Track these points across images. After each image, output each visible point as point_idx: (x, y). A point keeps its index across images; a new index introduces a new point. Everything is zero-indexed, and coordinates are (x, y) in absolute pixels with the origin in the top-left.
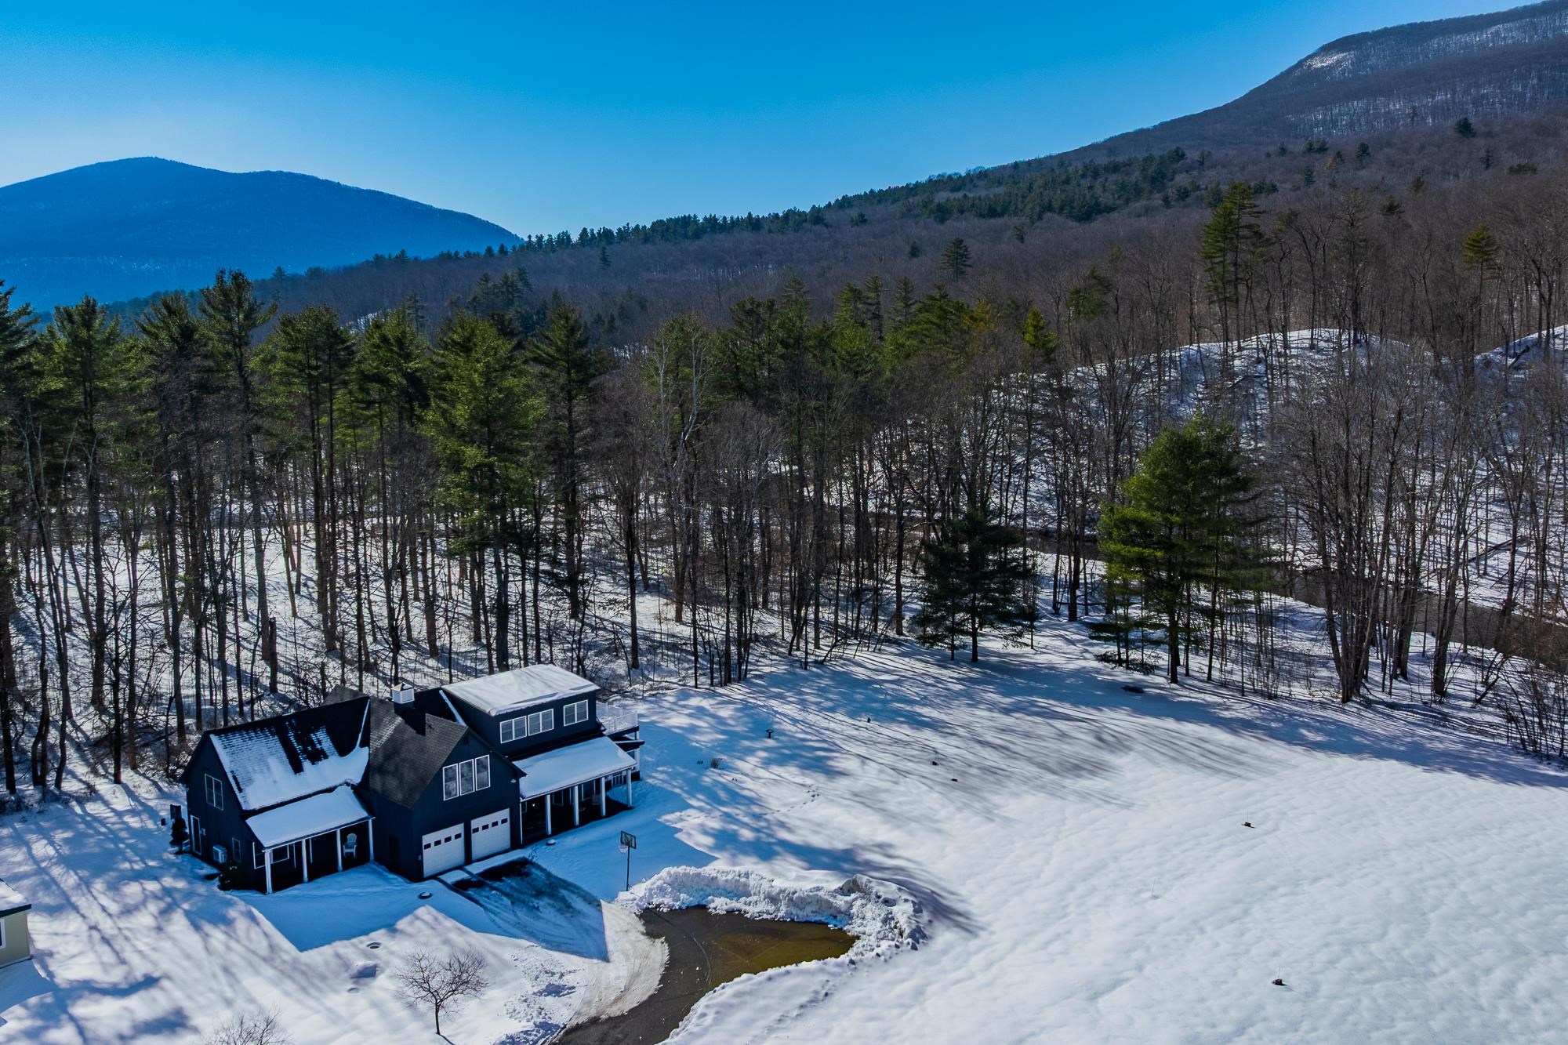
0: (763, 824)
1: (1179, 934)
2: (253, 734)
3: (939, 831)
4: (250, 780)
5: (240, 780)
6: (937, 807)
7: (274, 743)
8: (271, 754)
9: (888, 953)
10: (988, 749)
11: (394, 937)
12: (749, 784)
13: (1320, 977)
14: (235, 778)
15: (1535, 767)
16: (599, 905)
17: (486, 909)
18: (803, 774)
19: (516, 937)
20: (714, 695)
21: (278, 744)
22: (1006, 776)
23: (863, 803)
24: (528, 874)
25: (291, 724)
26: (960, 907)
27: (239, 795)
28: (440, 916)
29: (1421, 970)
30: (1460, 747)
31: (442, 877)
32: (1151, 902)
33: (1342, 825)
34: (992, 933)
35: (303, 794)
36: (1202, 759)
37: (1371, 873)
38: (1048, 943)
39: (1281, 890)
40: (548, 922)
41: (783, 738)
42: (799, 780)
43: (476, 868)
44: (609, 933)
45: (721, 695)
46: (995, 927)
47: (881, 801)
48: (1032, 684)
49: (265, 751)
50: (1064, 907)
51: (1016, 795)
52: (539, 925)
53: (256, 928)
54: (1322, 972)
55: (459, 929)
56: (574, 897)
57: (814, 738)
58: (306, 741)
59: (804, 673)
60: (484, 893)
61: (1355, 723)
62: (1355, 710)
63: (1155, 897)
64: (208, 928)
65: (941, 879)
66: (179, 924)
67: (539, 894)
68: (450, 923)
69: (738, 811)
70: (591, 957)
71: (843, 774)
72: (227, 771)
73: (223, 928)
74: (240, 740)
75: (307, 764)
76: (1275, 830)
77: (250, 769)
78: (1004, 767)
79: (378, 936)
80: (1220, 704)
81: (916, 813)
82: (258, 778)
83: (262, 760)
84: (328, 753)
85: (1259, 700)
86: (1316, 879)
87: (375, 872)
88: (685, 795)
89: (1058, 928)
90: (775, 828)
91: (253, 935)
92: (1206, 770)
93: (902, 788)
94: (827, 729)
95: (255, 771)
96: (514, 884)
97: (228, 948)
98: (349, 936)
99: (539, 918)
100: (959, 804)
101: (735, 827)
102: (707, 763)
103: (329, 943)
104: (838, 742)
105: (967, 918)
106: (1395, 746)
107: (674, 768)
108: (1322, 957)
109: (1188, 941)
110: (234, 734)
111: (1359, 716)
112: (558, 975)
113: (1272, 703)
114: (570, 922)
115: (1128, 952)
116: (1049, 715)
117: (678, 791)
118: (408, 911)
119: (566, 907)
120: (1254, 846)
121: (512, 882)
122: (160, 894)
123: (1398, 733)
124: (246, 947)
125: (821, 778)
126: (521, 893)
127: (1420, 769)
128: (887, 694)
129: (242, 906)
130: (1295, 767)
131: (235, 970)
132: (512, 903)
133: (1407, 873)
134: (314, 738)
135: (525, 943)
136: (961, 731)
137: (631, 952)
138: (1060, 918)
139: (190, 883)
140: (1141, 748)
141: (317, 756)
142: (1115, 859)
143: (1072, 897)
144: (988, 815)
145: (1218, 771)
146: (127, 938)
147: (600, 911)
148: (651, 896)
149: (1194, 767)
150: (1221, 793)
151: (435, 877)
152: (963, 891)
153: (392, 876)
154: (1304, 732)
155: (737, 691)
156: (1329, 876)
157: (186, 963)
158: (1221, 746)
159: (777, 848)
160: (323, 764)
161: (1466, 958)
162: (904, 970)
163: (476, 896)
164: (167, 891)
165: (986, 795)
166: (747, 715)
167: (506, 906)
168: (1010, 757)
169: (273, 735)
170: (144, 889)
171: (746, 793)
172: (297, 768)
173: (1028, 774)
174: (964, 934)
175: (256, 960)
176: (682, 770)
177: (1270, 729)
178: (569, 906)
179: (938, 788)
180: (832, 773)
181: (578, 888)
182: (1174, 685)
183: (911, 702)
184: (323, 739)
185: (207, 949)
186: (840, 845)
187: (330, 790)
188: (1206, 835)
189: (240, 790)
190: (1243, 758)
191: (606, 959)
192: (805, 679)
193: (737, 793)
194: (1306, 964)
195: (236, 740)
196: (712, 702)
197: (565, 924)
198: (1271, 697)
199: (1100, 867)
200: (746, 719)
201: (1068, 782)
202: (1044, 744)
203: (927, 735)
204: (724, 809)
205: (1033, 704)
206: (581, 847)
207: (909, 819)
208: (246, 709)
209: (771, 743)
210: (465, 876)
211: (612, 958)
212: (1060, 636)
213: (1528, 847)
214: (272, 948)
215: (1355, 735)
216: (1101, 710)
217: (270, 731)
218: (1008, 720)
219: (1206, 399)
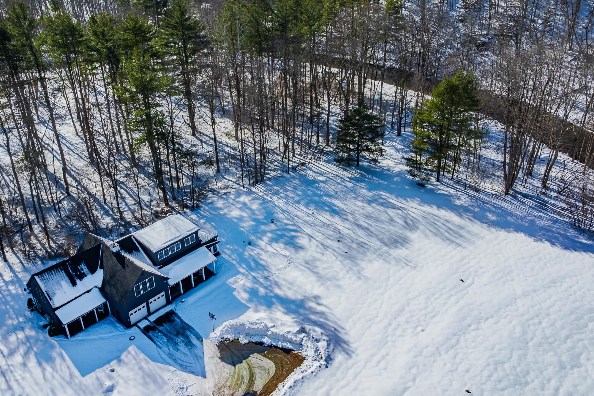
0: (269, 283)
1: (431, 357)
2: (53, 272)
3: (339, 286)
4: (55, 294)
5: (50, 295)
6: (339, 270)
7: (63, 274)
8: (62, 279)
9: (316, 371)
10: (361, 230)
11: (120, 365)
12: (264, 256)
13: (484, 386)
14: (48, 294)
15: (578, 237)
16: (202, 341)
17: (157, 345)
18: (286, 249)
19: (168, 364)
20: (250, 193)
21: (65, 274)
22: (368, 249)
23: (309, 268)
24: (173, 321)
25: (69, 264)
26: (345, 337)
27: (50, 302)
28: (138, 351)
29: (523, 380)
30: (549, 223)
31: (139, 324)
32: (421, 333)
33: (499, 280)
34: (357, 355)
35: (77, 295)
36: (446, 234)
37: (509, 315)
38: (379, 362)
39: (473, 327)
40: (182, 352)
41: (278, 224)
42: (284, 252)
43: (153, 318)
44: (206, 359)
45: (254, 193)
46: (358, 352)
47: (316, 267)
48: (380, 181)
49: (59, 279)
50: (387, 337)
51: (370, 261)
52: (178, 355)
53: (64, 364)
54: (485, 383)
55: (145, 360)
56: (192, 335)
57: (291, 223)
58: (76, 270)
59: (288, 176)
60: (156, 334)
61: (509, 208)
62: (509, 200)
63: (423, 330)
64: (45, 365)
65: (339, 319)
66: (32, 362)
67: (178, 334)
68: (142, 356)
69: (258, 275)
70: (198, 375)
71: (302, 248)
72: (44, 291)
73: (50, 364)
74: (48, 276)
75: (78, 281)
76: (473, 283)
77: (54, 289)
78: (367, 242)
79: (114, 364)
80: (456, 195)
81: (330, 275)
82: (57, 292)
83: (58, 283)
84: (86, 273)
85: (471, 192)
86: (487, 319)
87: (112, 323)
88: (237, 265)
89: (383, 352)
90: (274, 286)
91: (63, 368)
92: (448, 242)
93: (324, 258)
94: (296, 216)
95: (56, 289)
96: (168, 328)
97: (53, 377)
98: (101, 366)
99: (178, 350)
100: (348, 268)
101: (257, 286)
102: (247, 242)
103: (94, 370)
104: (300, 225)
105: (348, 345)
106: (524, 223)
107: (233, 246)
108: (486, 373)
109: (434, 361)
110: (45, 274)
111: (511, 203)
112: (185, 389)
113: (476, 194)
114: (191, 352)
115: (410, 368)
116: (387, 205)
117: (234, 262)
118: (125, 349)
119: (189, 343)
120: (464, 296)
121: (166, 327)
122: (24, 341)
123: (525, 214)
124: (60, 376)
125: (293, 250)
126: (171, 334)
127: (532, 239)
128: (321, 190)
129: (58, 349)
130: (483, 238)
131: (56, 391)
132: (167, 340)
133: (523, 315)
134: (80, 268)
135: (172, 369)
136: (350, 217)
137: (214, 371)
138: (385, 344)
139: (37, 332)
140: (422, 227)
141: (82, 276)
142: (408, 304)
143: (390, 329)
144: (359, 275)
145: (452, 242)
146: (11, 372)
147: (202, 344)
148: (223, 334)
149: (443, 239)
150: (452, 257)
151: (136, 324)
152: (347, 326)
153: (118, 325)
154: (488, 214)
155: (259, 190)
156: (492, 317)
157: (36, 388)
158: (454, 225)
159: (274, 300)
160: (85, 280)
161: (541, 372)
162: (322, 380)
163: (152, 337)
164: (28, 338)
165: (359, 262)
166: (264, 208)
167: (164, 343)
168: (369, 235)
169: (62, 270)
170: (18, 338)
171: (262, 262)
172: (74, 284)
173: (376, 247)
174: (346, 356)
175: (64, 384)
176: (236, 247)
177: (474, 212)
178: (190, 342)
179: (340, 258)
180: (298, 248)
181: (193, 329)
182: (438, 183)
183: (330, 196)
184: (84, 268)
185: (44, 378)
186: (299, 297)
187: (89, 291)
188: (445, 288)
189: (51, 299)
190: (462, 232)
191: (205, 377)
192: (288, 180)
193: (258, 262)
194: (479, 378)
195: (46, 276)
196: (250, 198)
197: (188, 353)
198: (477, 190)
199: (401, 310)
200: (263, 211)
201: (392, 251)
202: (383, 226)
203: (336, 220)
204: (253, 274)
205: (380, 196)
206: (195, 302)
207: (327, 279)
208: (57, 207)
209: (273, 227)
210: (148, 323)
211: (207, 375)
212: (394, 146)
213: (571, 295)
214: (71, 375)
215: (508, 216)
216: (407, 201)
217: (60, 269)
218: (369, 209)
219: (462, 8)
